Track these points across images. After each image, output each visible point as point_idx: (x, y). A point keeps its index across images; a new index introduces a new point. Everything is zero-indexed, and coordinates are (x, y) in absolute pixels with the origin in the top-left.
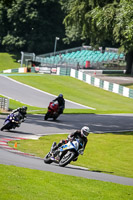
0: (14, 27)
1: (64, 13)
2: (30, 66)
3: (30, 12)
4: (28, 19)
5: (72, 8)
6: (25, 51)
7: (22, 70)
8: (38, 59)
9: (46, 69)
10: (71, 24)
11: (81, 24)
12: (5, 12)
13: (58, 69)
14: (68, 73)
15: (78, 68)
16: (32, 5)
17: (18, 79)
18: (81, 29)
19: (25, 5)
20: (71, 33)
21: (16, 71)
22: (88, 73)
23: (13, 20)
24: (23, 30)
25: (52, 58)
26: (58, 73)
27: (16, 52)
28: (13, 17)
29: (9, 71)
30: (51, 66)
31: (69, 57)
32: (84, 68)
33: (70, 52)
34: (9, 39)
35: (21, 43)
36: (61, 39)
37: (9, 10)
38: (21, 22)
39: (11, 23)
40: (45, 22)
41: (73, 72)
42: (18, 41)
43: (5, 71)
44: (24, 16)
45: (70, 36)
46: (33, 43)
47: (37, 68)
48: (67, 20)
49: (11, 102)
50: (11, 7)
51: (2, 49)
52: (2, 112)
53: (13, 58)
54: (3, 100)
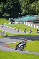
0: (7, 11)
1: (21, 6)
2: (12, 22)
3: (11, 6)
5: (23, 4)
6: (10, 17)
7: (10, 23)
8: (14, 20)
9: (16, 22)
10: (23, 9)
11: (26, 9)
13: (20, 22)
14: (23, 23)
15: (26, 22)
16: (11, 4)
17: (9, 26)
18: (26, 10)
19: (9, 4)
20: (23, 11)
21: (8, 24)
22: (29, 23)
23: (6, 9)
24: (9, 11)
25: (18, 19)
26: (20, 23)
27: (7, 18)
28: (6, 8)
29: (6, 24)
30: (18, 22)
31: (23, 18)
32: (28, 22)
33: (23, 17)
34: (5, 14)
35: (9, 15)
37: (5, 6)
38: (8, 9)
39: (6, 10)
40: (15, 9)
42: (8, 15)
44: (9, 7)
45: (23, 12)
46: (12, 15)
47: (14, 22)
49: (7, 33)
50: (5, 5)
51: (3, 17)
52: (4, 36)
53: (7, 20)
54: (4, 32)
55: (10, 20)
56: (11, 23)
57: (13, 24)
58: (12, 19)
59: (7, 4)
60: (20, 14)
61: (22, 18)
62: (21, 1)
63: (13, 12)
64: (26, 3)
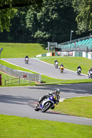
0: (42, 25)
1: (76, 14)
2: (54, 52)
3: (53, 14)
4: (51, 19)
5: (82, 10)
6: (50, 41)
7: (49, 54)
8: (59, 46)
9: (65, 53)
10: (81, 21)
11: (88, 20)
12: (35, 15)
13: (74, 52)
14: (81, 55)
16: (53, 9)
17: (46, 60)
18: (88, 24)
19: (49, 10)
20: (82, 27)
23: (41, 20)
24: (49, 26)
25: (69, 45)
26: (74, 55)
27: (44, 42)
28: (41, 18)
29: (40, 55)
31: (81, 43)
33: (81, 40)
34: (39, 33)
35: (47, 36)
36: (74, 31)
37: (38, 14)
39: (40, 23)
40: (63, 21)
41: (84, 54)
42: (45, 35)
43: (37, 56)
44: (49, 17)
45: (81, 29)
46: (55, 35)
47: (59, 52)
48: (78, 18)
49: (42, 77)
50: (39, 12)
51: (34, 41)
52: (37, 83)
53: (42, 46)
54: (37, 76)
55: (50, 46)
56: (53, 54)
57: (58, 57)
58: (54, 44)
59: (43, 9)
60: (74, 34)
61: (77, 41)
62: (76, 3)
63: (58, 28)
64: (88, 8)
